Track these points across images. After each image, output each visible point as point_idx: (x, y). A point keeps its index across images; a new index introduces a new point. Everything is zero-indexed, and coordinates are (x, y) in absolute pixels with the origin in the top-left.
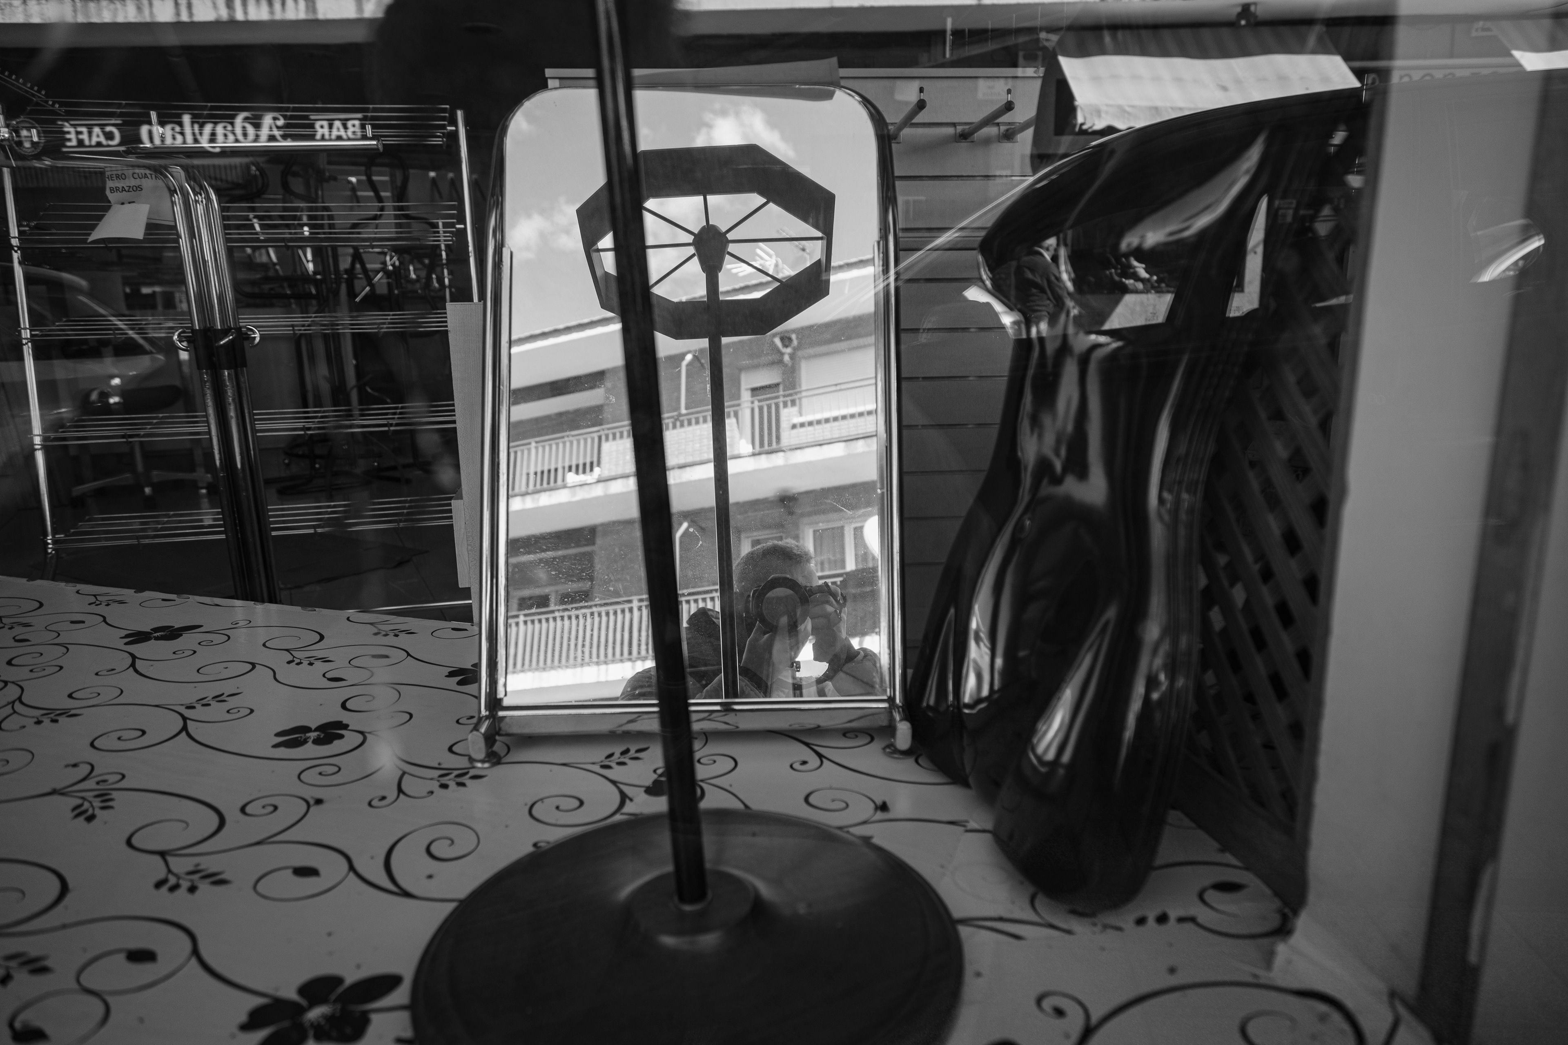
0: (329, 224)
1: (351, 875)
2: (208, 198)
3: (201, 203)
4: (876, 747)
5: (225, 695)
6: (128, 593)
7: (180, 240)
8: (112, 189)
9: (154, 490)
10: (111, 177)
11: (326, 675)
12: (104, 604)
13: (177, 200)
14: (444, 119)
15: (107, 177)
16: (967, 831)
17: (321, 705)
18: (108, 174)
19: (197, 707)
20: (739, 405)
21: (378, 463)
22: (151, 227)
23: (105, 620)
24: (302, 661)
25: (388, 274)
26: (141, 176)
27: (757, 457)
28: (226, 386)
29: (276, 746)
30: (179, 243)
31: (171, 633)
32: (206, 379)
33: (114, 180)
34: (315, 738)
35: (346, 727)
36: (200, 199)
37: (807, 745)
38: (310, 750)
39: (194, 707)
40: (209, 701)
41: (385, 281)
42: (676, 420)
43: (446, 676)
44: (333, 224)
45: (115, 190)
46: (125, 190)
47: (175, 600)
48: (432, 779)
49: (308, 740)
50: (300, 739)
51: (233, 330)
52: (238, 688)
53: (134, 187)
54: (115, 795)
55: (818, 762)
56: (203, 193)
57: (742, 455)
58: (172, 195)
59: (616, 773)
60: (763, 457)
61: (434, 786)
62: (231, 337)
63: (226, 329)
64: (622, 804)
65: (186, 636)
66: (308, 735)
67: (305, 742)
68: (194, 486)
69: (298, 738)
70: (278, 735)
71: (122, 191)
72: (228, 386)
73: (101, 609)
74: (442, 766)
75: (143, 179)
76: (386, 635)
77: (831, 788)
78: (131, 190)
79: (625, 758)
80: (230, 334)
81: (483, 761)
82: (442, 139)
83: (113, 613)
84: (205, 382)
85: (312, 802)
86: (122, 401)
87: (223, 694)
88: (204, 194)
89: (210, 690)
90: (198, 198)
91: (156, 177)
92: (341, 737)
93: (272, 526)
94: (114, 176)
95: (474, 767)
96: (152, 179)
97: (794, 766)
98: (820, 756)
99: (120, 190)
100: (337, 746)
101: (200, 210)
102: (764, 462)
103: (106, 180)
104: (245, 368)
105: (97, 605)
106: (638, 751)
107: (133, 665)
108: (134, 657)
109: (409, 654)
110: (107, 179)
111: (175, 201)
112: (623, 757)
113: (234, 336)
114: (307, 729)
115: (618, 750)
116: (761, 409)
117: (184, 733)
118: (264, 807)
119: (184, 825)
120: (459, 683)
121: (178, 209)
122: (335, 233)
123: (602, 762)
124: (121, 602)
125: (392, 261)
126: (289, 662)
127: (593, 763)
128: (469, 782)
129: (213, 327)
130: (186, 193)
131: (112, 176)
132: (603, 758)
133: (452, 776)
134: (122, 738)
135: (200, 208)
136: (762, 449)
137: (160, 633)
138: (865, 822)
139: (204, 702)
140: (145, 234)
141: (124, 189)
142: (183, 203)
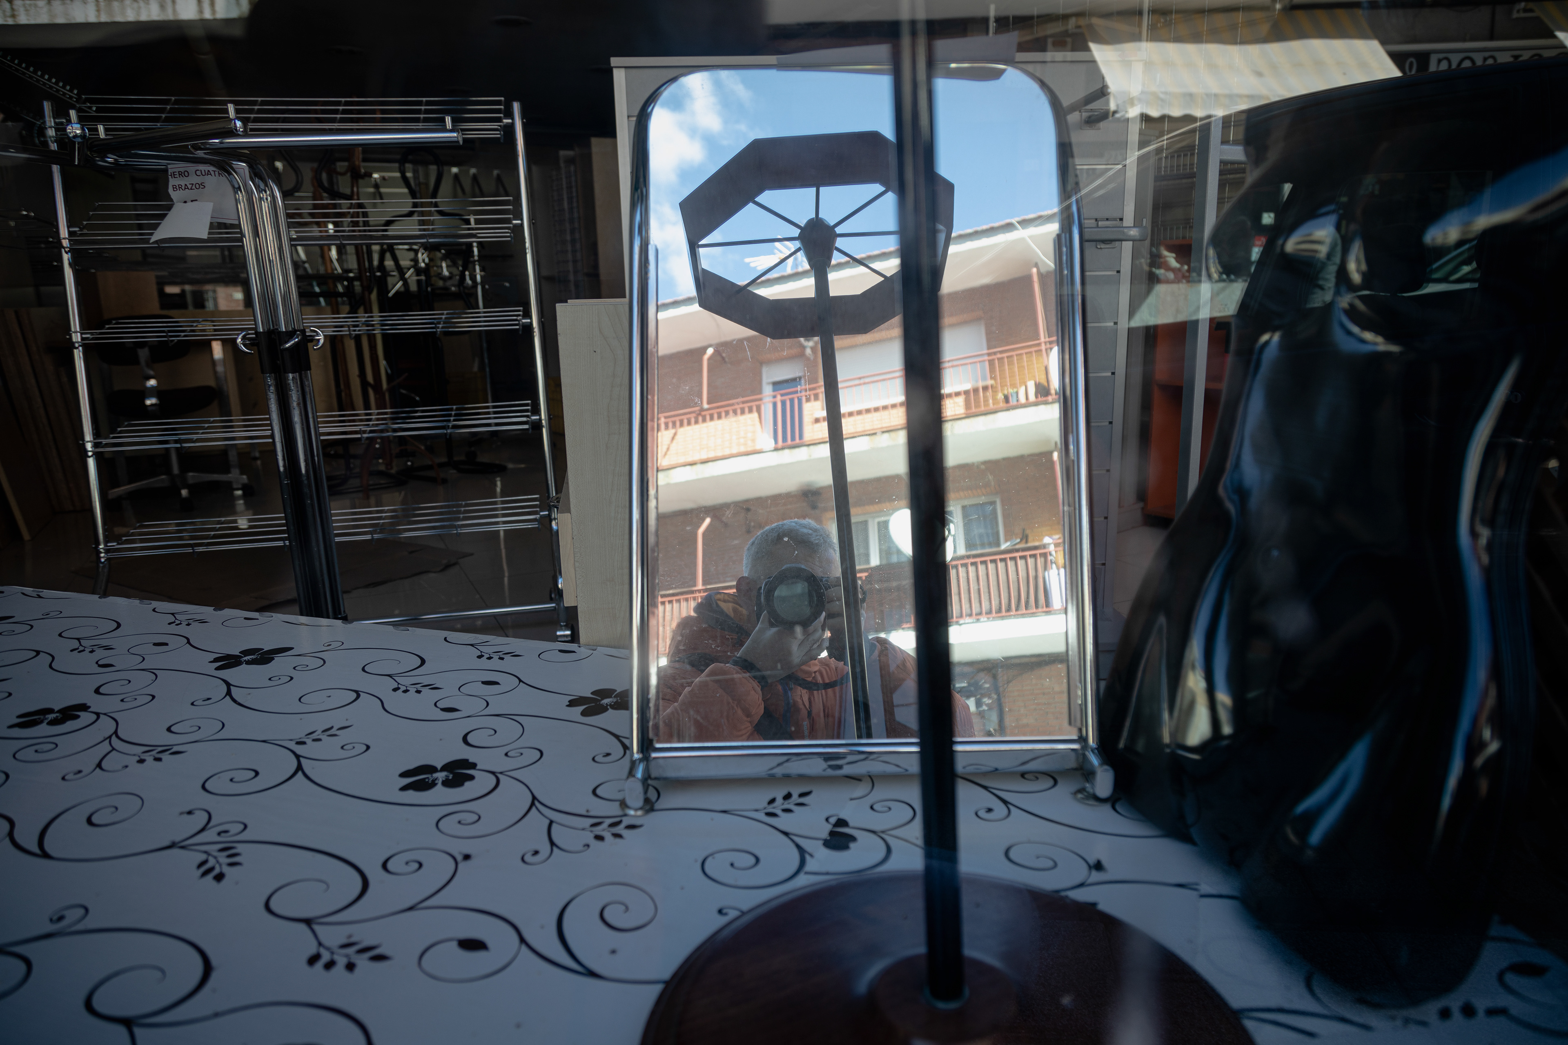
0: (364, 221)
1: (524, 947)
2: (273, 197)
3: (265, 201)
4: (1064, 790)
5: (335, 728)
6: (207, 611)
7: (244, 239)
8: (174, 187)
9: (190, 492)
10: (174, 175)
11: (438, 704)
12: (184, 623)
13: (241, 198)
14: (498, 111)
15: (170, 174)
16: (1202, 896)
17: (441, 740)
18: (170, 171)
19: (307, 743)
20: (760, 399)
21: (412, 463)
22: (217, 226)
23: (189, 642)
24: (408, 688)
25: (418, 271)
26: (204, 174)
27: (780, 452)
28: (290, 390)
29: (404, 788)
30: (243, 242)
31: (263, 657)
32: (270, 383)
33: (177, 177)
34: (444, 779)
35: (473, 766)
36: (265, 197)
37: (985, 788)
38: (440, 793)
39: (304, 743)
40: (319, 735)
41: (415, 278)
42: (699, 414)
43: (567, 706)
44: (368, 221)
45: (177, 188)
46: (188, 188)
47: (258, 619)
48: (583, 829)
49: (436, 782)
50: (427, 780)
51: (298, 333)
52: (347, 720)
53: (197, 185)
54: (240, 848)
55: (1006, 811)
56: (267, 190)
57: (764, 450)
58: (236, 193)
59: (784, 821)
60: (787, 451)
61: (589, 837)
62: (297, 340)
63: (290, 331)
64: (803, 862)
65: (278, 659)
66: (435, 775)
67: (433, 784)
68: (229, 487)
69: (425, 779)
70: (403, 775)
71: (185, 188)
72: (293, 390)
73: (183, 629)
74: (591, 814)
75: (206, 176)
76: (490, 658)
77: (1029, 842)
78: (194, 187)
79: (789, 804)
80: (295, 336)
81: (636, 810)
82: (500, 132)
83: (194, 632)
84: (269, 386)
85: (459, 858)
86: (158, 402)
87: (332, 727)
88: (269, 191)
89: (319, 723)
90: (263, 195)
91: (219, 174)
92: (472, 778)
93: (335, 532)
94: (177, 173)
95: (625, 815)
96: (215, 176)
97: (980, 814)
98: (1005, 802)
99: (183, 188)
100: (469, 789)
101: (265, 208)
102: (788, 457)
103: (168, 178)
104: (309, 371)
105: (177, 625)
106: (802, 795)
107: (229, 693)
108: (228, 685)
109: (520, 681)
110: (170, 177)
111: (239, 199)
112: (787, 802)
113: (299, 338)
114: (431, 769)
115: (779, 795)
116: (783, 403)
117: (300, 773)
118: (407, 863)
119: (325, 886)
120: (584, 714)
121: (242, 207)
122: (370, 231)
123: (765, 808)
124: (203, 622)
125: (423, 258)
126: (395, 690)
127: (756, 810)
128: (625, 833)
129: (277, 329)
130: (250, 191)
131: (175, 173)
132: (765, 804)
133: (605, 825)
134: (234, 780)
135: (265, 206)
136: (785, 444)
137: (251, 657)
138: (1082, 885)
139: (314, 736)
140: (209, 233)
141: (186, 187)
142: (247, 200)
